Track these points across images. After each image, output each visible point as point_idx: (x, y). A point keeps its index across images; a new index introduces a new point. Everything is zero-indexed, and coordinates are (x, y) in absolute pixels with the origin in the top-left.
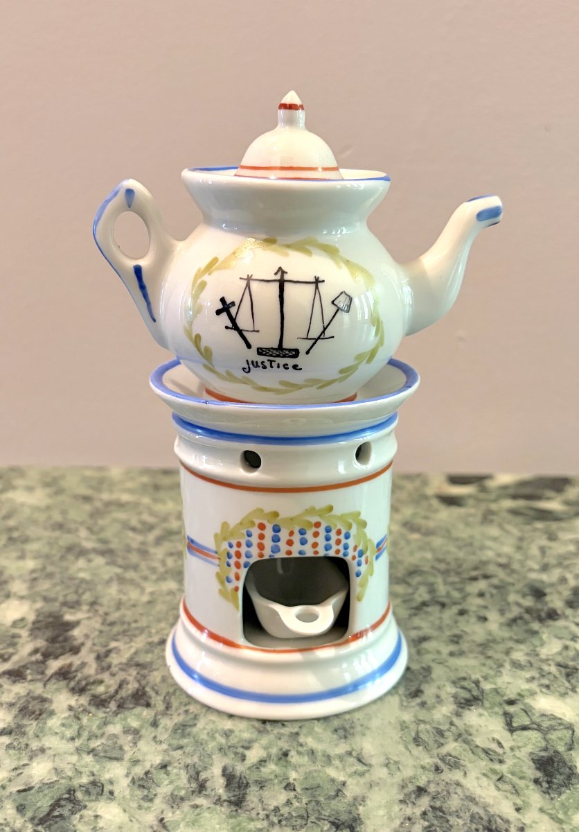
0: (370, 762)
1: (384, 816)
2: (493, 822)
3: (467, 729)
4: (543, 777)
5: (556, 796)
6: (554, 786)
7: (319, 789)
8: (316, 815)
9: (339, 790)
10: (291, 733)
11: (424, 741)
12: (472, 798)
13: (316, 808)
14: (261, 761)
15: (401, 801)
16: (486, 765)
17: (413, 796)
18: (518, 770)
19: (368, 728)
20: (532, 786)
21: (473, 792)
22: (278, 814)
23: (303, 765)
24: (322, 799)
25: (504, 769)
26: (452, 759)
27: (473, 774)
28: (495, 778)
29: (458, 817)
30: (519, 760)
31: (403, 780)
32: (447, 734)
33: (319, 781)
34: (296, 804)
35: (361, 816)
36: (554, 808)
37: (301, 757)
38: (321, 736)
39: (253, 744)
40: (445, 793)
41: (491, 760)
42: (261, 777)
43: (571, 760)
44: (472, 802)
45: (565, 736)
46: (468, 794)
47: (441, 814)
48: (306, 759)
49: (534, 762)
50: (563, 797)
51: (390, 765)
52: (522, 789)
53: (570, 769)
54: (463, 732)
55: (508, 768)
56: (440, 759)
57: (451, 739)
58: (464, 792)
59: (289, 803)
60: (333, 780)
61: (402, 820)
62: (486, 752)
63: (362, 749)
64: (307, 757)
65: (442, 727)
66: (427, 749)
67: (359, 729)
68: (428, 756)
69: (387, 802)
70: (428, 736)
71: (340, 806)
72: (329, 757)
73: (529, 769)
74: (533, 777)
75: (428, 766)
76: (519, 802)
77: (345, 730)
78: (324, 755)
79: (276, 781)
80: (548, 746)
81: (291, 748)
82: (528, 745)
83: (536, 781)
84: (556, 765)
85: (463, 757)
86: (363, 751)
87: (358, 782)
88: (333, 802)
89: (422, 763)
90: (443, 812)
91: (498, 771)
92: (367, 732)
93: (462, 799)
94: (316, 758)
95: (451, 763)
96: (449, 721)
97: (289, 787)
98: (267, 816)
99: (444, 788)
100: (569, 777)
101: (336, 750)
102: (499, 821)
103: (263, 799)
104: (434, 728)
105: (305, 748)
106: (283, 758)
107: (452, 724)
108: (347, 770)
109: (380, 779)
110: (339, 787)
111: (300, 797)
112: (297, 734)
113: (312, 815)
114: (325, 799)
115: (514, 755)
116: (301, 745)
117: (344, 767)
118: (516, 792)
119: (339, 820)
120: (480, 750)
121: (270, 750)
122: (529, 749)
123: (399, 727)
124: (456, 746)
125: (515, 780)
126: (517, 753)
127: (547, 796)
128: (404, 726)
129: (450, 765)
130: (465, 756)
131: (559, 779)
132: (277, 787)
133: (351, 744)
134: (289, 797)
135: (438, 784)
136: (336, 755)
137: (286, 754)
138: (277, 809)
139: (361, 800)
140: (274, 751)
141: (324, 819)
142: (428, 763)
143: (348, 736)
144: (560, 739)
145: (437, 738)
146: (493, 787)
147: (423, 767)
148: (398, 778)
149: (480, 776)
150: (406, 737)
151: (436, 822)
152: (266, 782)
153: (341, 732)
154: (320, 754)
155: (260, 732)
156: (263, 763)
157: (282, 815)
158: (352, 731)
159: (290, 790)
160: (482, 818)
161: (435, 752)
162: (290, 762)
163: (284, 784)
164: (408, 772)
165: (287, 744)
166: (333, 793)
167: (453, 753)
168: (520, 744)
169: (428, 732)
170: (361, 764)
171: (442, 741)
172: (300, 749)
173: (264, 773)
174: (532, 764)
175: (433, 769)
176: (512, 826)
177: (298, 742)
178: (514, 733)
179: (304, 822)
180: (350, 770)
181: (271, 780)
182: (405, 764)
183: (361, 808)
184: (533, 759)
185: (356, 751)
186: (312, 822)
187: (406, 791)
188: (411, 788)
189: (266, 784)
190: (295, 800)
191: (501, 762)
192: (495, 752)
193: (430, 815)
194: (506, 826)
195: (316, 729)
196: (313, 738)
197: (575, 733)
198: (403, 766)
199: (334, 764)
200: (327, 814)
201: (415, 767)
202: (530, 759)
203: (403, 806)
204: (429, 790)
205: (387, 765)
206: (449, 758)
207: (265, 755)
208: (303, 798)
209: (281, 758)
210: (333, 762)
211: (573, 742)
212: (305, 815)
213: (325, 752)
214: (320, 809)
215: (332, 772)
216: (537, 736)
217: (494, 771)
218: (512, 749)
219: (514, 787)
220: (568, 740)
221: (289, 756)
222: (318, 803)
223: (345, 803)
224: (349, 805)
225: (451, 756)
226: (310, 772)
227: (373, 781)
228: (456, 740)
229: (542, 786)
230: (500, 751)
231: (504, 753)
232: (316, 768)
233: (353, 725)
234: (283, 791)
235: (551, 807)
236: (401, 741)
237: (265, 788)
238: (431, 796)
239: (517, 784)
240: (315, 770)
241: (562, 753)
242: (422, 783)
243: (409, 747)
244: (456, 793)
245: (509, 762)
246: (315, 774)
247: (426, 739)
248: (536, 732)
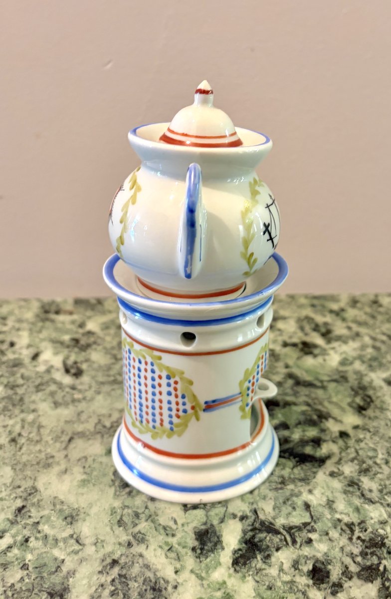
0: (85, 542)
1: (85, 585)
2: (158, 583)
3: (156, 511)
4: (199, 545)
5: (204, 559)
6: (205, 552)
7: (45, 567)
8: (39, 588)
9: (59, 567)
10: (34, 523)
11: (125, 522)
12: (147, 565)
13: (40, 582)
14: (9, 547)
15: (100, 572)
16: (163, 539)
17: (109, 567)
18: (183, 542)
19: (88, 515)
20: (190, 553)
21: (149, 561)
22: (13, 589)
23: (38, 549)
24: (45, 575)
25: (174, 541)
26: (141, 536)
27: (151, 548)
28: (167, 548)
29: (135, 581)
30: (186, 534)
31: (104, 555)
32: (142, 516)
33: (46, 560)
34: (27, 580)
35: (70, 587)
36: (200, 569)
37: (38, 541)
38: (54, 523)
39: (6, 534)
40: (130, 563)
41: (167, 535)
42: (6, 561)
43: (220, 531)
44: (147, 568)
45: (221, 512)
46: (146, 562)
47: (124, 580)
48: (40, 543)
49: (195, 535)
50: (208, 560)
51: (98, 544)
52: (183, 556)
53: (218, 537)
54: (153, 513)
55: (177, 540)
56: (133, 536)
57: (143, 520)
58: (143, 561)
59: (22, 579)
60: (56, 559)
61: (97, 587)
62: (165, 528)
63: (81, 532)
64: (41, 541)
65: (140, 511)
66: (125, 529)
67: (82, 516)
68: (125, 534)
69: (90, 573)
70: (128, 518)
71: (56, 579)
72: (56, 540)
73: (191, 539)
74: (192, 546)
75: (123, 543)
76: (178, 566)
77: (72, 517)
78: (53, 539)
79: (16, 563)
80: (208, 521)
81: (32, 535)
82: (194, 521)
83: (194, 549)
84: (209, 536)
85: (148, 534)
86: (82, 534)
87: (73, 559)
88: (53, 576)
89: (120, 540)
90: (126, 578)
91: (170, 543)
92: (87, 518)
93: (141, 567)
94: (47, 542)
95: (140, 540)
96: (145, 505)
97: (25, 567)
98: (5, 591)
99: (131, 560)
100: (216, 544)
101: (63, 534)
102: (162, 582)
103: (5, 579)
104: (134, 511)
105: (41, 535)
106: (25, 543)
107: (146, 508)
108: (68, 550)
109: (89, 555)
110: (59, 564)
111: (30, 574)
112: (38, 523)
113: (36, 588)
114: (47, 575)
115: (183, 530)
116: (39, 532)
117: (66, 548)
118: (178, 559)
119: (54, 591)
120: (161, 527)
121: (17, 538)
122: (195, 524)
123: (110, 512)
124: (145, 526)
125: (180, 549)
126: (186, 528)
127: (198, 560)
128: (114, 511)
129: (139, 542)
130: (150, 533)
131: (209, 545)
132: (16, 568)
133: (74, 529)
134: (22, 576)
135: (127, 556)
136: (62, 538)
137: (27, 540)
138: (13, 585)
139: (72, 573)
140: (19, 538)
141: (44, 591)
142: (124, 540)
143: (74, 522)
144: (217, 515)
145: (134, 520)
146: (164, 556)
147: (120, 544)
148: (100, 555)
149: (157, 548)
150: (113, 520)
151: (119, 587)
152: (9, 564)
153: (69, 519)
154: (51, 538)
155: (12, 523)
156: (9, 549)
157: (16, 590)
158: (77, 518)
159: (25, 569)
160: (151, 581)
161: (130, 531)
162: (29, 547)
163: (21, 565)
164: (109, 549)
165: (29, 532)
166: (54, 570)
167: (142, 532)
168: (189, 521)
169: (129, 515)
170: (78, 544)
171: (137, 522)
172: (38, 535)
173: (9, 557)
174: (193, 536)
175: (126, 544)
176: (170, 585)
177: (37, 530)
178: (188, 512)
179: (29, 594)
180: (69, 550)
181: (13, 562)
182: (108, 542)
183: (71, 580)
184: (195, 532)
185: (77, 534)
186: (35, 594)
187: (105, 563)
188: (109, 561)
189: (9, 566)
190: (26, 577)
191: (173, 535)
192: (171, 528)
193: (117, 581)
194: (165, 585)
195: (52, 518)
196: (49, 526)
197: (228, 509)
198: (107, 543)
199: (59, 546)
200: (47, 587)
201: (114, 544)
202: (193, 532)
203: (100, 576)
204: (120, 562)
205: (95, 544)
206: (139, 535)
207: (12, 542)
208: (33, 575)
209: (22, 545)
210: (59, 544)
211: (225, 516)
212: (32, 589)
213: (55, 536)
214: (42, 583)
215: (56, 553)
216: (202, 513)
217: (167, 543)
218: (183, 525)
219: (178, 555)
220: (222, 516)
221: (29, 542)
222: (42, 578)
223: (61, 576)
224: (64, 578)
225: (140, 533)
226: (42, 553)
227: (83, 558)
228: (147, 520)
229: (196, 552)
230: (174, 527)
231: (177, 528)
232: (46, 550)
233: (78, 513)
234: (20, 571)
235: (199, 568)
236: (109, 524)
237: (7, 570)
238: (120, 566)
239: (180, 552)
240: (45, 552)
241: (215, 526)
242: (116, 557)
243: (114, 528)
244: (138, 562)
245: (179, 535)
246: (44, 555)
247: (127, 521)
248: (202, 510)
